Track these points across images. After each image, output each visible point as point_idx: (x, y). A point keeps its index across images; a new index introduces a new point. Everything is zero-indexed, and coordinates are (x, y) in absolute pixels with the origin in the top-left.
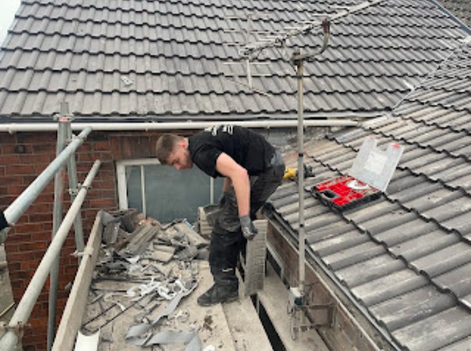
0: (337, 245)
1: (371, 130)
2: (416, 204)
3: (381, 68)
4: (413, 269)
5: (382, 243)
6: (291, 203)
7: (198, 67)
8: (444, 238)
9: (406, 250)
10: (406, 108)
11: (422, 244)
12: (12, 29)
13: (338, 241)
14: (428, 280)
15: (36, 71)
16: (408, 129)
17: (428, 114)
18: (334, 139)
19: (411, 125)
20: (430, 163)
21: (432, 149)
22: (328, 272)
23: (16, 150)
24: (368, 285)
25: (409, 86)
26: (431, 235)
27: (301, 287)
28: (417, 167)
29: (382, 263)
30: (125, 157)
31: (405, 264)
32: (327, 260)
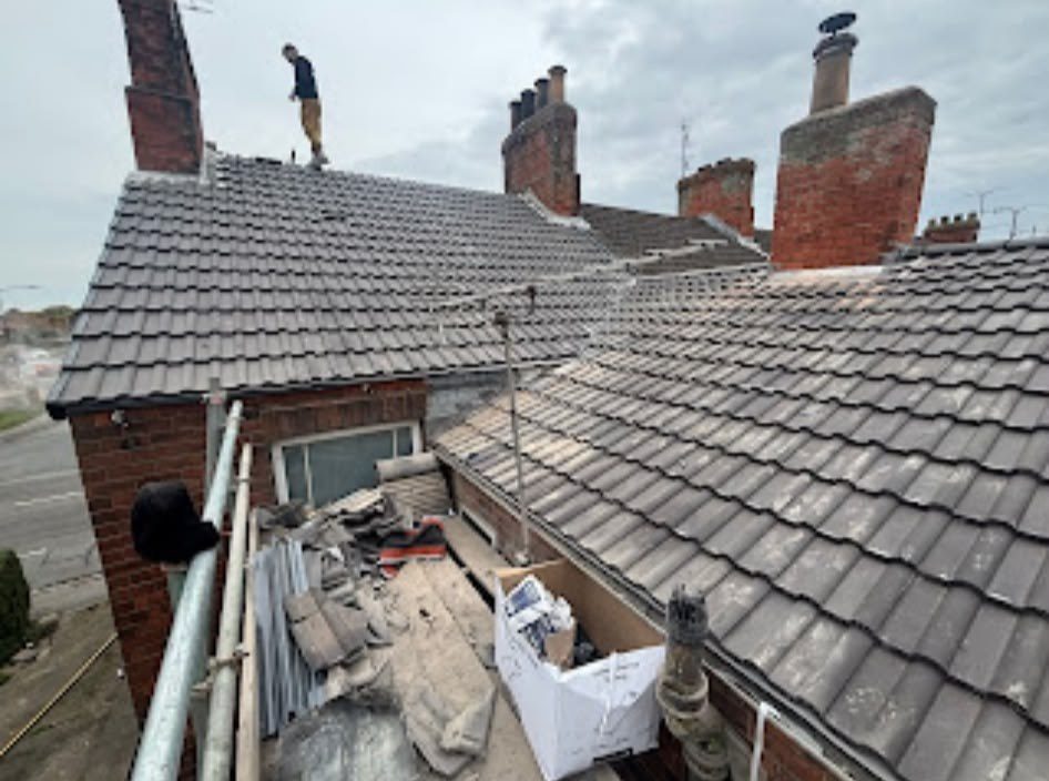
0: (554, 500)
1: (563, 377)
2: (620, 447)
3: (561, 314)
4: (630, 510)
5: (598, 491)
6: (496, 464)
7: (365, 321)
8: (649, 477)
9: (620, 494)
10: (591, 353)
11: (632, 485)
12: (96, 281)
13: (554, 496)
14: (644, 517)
15: (145, 337)
16: (597, 375)
17: (611, 358)
18: (526, 389)
19: (599, 371)
20: (624, 405)
21: (622, 393)
22: (552, 530)
23: (124, 446)
24: (594, 533)
25: (589, 330)
26: (638, 475)
27: (526, 551)
28: (612, 411)
29: (601, 510)
30: (282, 436)
31: (622, 506)
32: (550, 518)
